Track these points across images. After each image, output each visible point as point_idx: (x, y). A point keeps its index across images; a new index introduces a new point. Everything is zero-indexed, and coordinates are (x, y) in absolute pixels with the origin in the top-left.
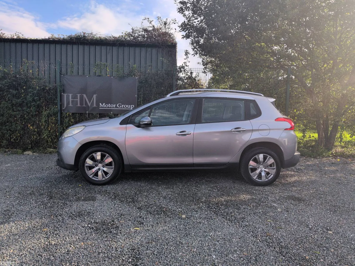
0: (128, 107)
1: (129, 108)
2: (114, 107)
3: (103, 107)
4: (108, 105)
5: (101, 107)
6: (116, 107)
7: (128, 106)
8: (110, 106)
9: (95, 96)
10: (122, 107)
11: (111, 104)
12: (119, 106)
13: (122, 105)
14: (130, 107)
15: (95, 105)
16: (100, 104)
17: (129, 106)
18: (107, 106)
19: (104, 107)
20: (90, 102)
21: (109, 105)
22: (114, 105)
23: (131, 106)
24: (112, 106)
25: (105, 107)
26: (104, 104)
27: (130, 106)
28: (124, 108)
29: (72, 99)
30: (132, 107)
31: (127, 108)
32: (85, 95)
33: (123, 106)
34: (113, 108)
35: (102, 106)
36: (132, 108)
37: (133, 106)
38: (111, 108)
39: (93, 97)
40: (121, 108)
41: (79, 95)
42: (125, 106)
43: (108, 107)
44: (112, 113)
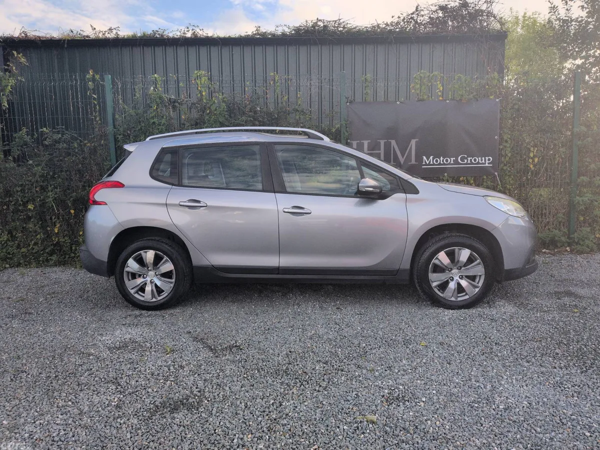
0: (480, 162)
1: (482, 164)
2: (452, 162)
3: (429, 165)
4: (440, 158)
5: (426, 165)
6: (456, 162)
7: (480, 158)
8: (443, 161)
9: (413, 142)
10: (467, 161)
11: (444, 158)
12: (462, 159)
13: (469, 159)
14: (483, 161)
15: (413, 162)
16: (424, 157)
17: (482, 161)
18: (437, 161)
19: (432, 163)
20: (403, 156)
21: (442, 159)
22: (452, 159)
23: (485, 160)
24: (447, 160)
25: (434, 164)
26: (431, 157)
27: (483, 158)
28: (472, 163)
29: (368, 150)
30: (487, 162)
31: (478, 163)
32: (393, 142)
33: (471, 160)
34: (450, 164)
35: (428, 163)
36: (488, 163)
37: (489, 160)
38: (444, 164)
39: (410, 146)
40: (467, 164)
41: (382, 142)
42: (475, 160)
43: (440, 164)
44: (446, 174)
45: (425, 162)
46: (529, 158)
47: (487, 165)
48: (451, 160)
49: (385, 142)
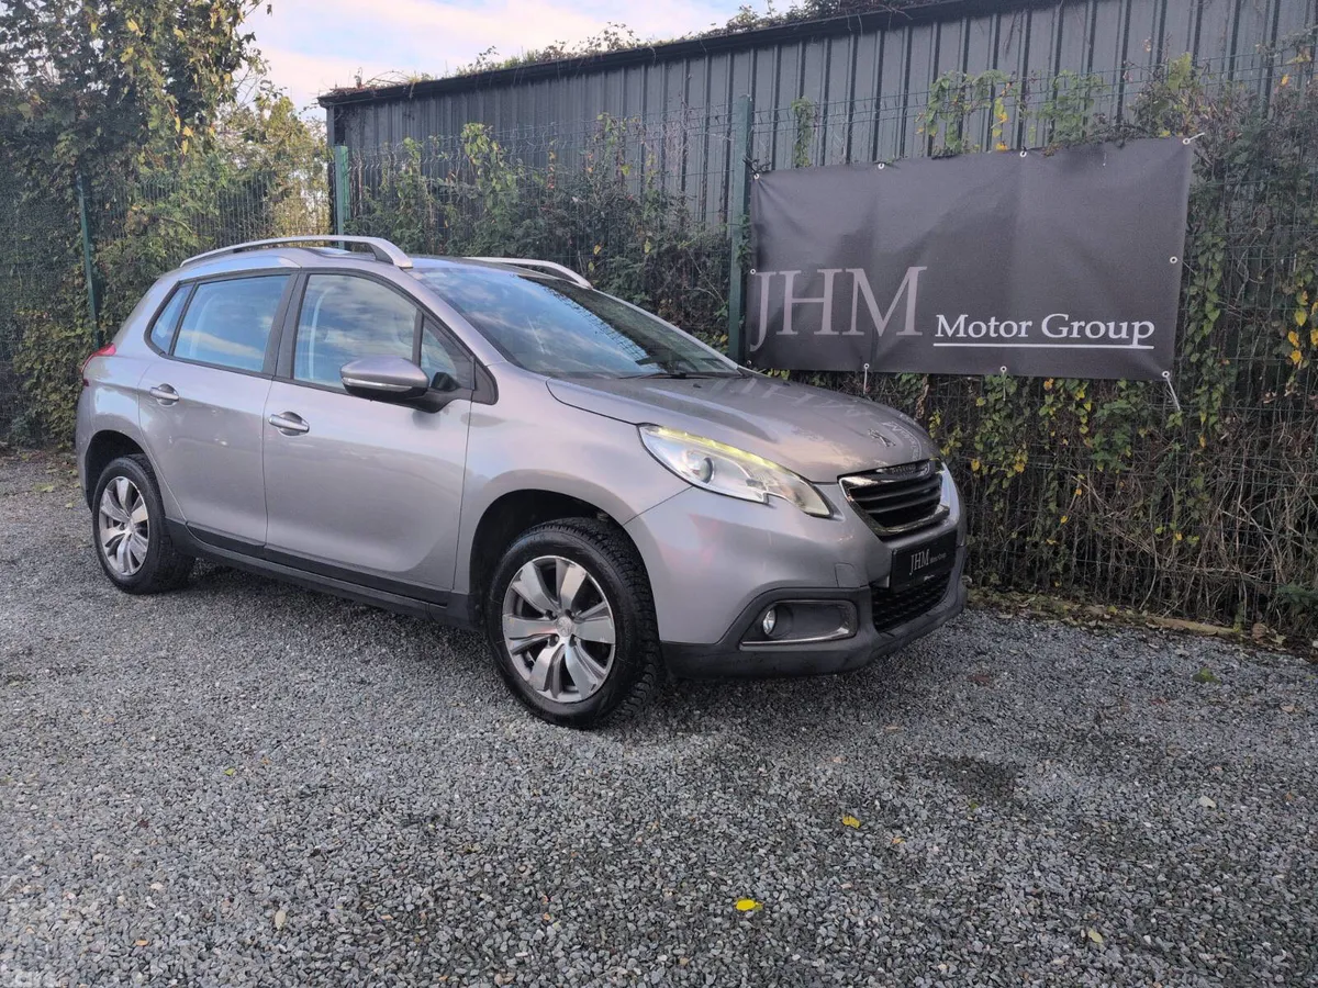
0: (1112, 335)
1: (1120, 341)
2: (1023, 334)
3: (954, 339)
4: (987, 322)
5: (946, 339)
6: (1035, 334)
7: (1112, 324)
8: (997, 329)
9: (913, 275)
10: (1070, 331)
11: (1000, 320)
12: (1053, 327)
13: (1076, 325)
14: (1124, 335)
15: (909, 329)
16: (942, 319)
17: (1118, 330)
18: (977, 329)
19: (961, 334)
20: (883, 311)
21: (993, 322)
22: (1024, 324)
23: (1130, 330)
24: (1008, 329)
25: (968, 339)
26: (962, 318)
27: (1124, 325)
28: (1084, 339)
29: (794, 296)
30: (1137, 336)
31: (1105, 339)
32: (860, 276)
33: (1081, 330)
34: (1016, 339)
35: (950, 333)
36: (1141, 342)
37: (1143, 330)
38: (1000, 339)
39: (905, 282)
40: (1067, 340)
41: (829, 275)
42: (1095, 330)
43: (987, 338)
44: (1003, 370)
45: (944, 331)
46: (1292, 326)
47: (1135, 345)
48: (1019, 327)
49: (836, 275)
